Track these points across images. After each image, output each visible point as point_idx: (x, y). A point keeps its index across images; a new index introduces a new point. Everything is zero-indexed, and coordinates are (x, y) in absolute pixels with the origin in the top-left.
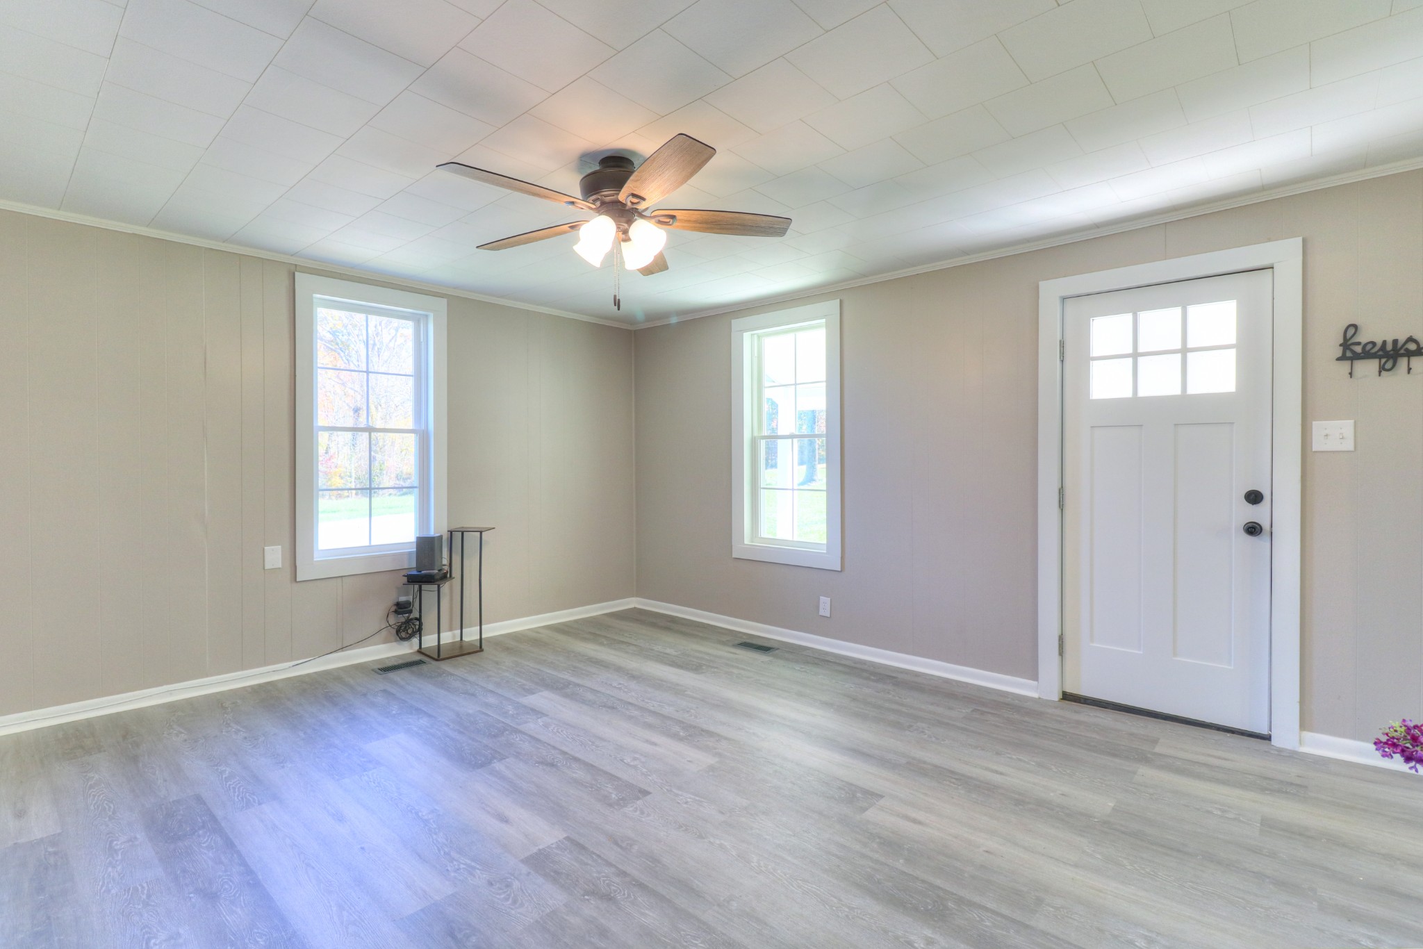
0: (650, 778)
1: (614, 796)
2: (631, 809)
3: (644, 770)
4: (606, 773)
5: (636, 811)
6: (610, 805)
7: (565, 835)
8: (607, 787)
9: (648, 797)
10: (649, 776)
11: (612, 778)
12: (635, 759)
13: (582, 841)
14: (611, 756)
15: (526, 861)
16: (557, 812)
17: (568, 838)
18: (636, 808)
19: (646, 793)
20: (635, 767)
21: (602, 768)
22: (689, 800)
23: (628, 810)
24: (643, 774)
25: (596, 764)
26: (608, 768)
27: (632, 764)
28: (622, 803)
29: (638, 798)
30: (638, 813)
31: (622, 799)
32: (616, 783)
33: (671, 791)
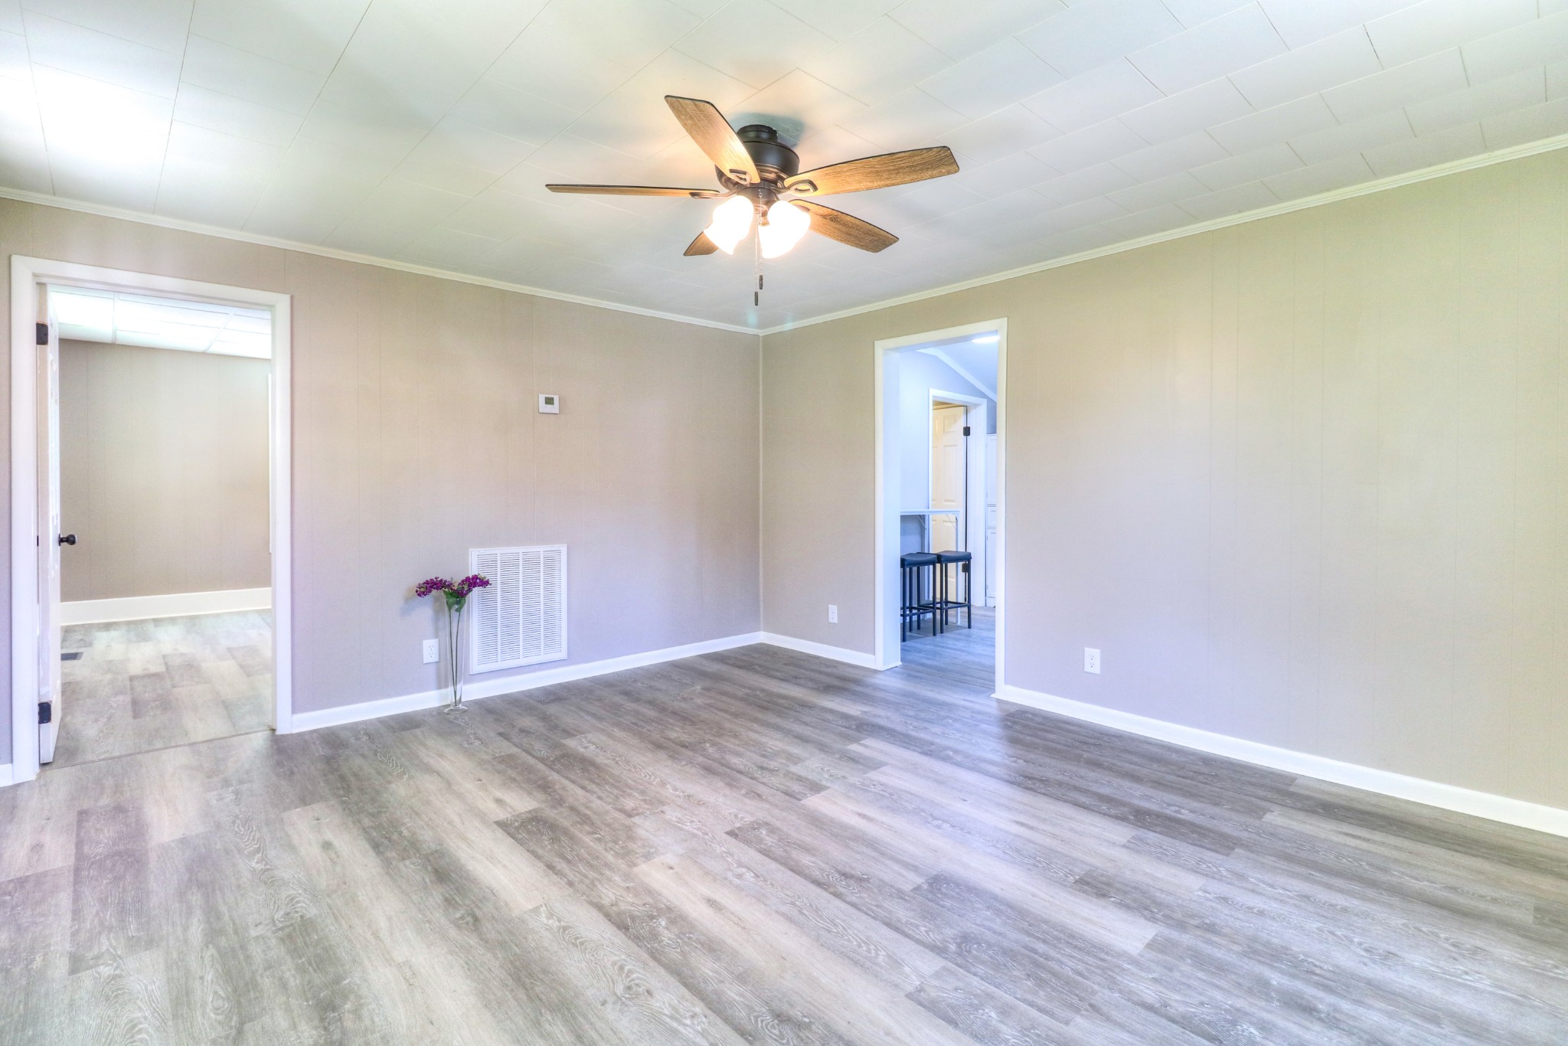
0: (724, 850)
1: (764, 832)
2: (746, 819)
3: (729, 859)
4: (775, 859)
5: (742, 817)
6: (767, 824)
7: (802, 802)
8: (772, 842)
9: (728, 829)
10: (724, 852)
11: (766, 853)
12: (740, 876)
13: (787, 798)
14: (772, 885)
15: (825, 788)
16: (817, 821)
17: (799, 800)
18: (741, 820)
19: (731, 833)
20: (740, 865)
21: (783, 868)
22: (688, 824)
23: (749, 819)
24: (732, 855)
25: (790, 873)
26: (773, 865)
27: (744, 870)
28: (756, 826)
29: (739, 828)
30: (740, 816)
31: (755, 829)
32: (763, 846)
33: (703, 833)
